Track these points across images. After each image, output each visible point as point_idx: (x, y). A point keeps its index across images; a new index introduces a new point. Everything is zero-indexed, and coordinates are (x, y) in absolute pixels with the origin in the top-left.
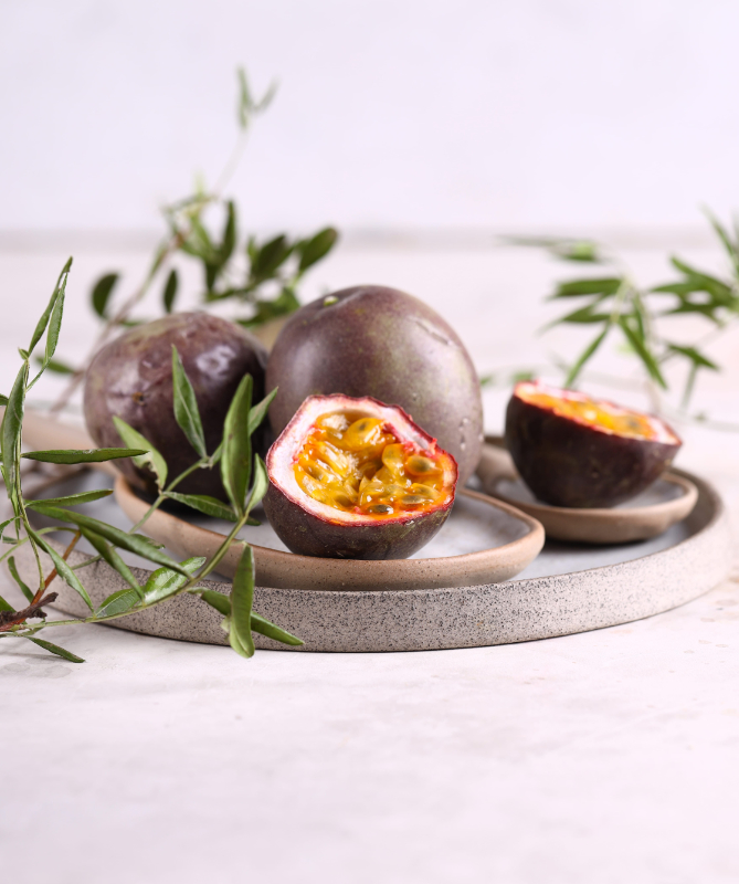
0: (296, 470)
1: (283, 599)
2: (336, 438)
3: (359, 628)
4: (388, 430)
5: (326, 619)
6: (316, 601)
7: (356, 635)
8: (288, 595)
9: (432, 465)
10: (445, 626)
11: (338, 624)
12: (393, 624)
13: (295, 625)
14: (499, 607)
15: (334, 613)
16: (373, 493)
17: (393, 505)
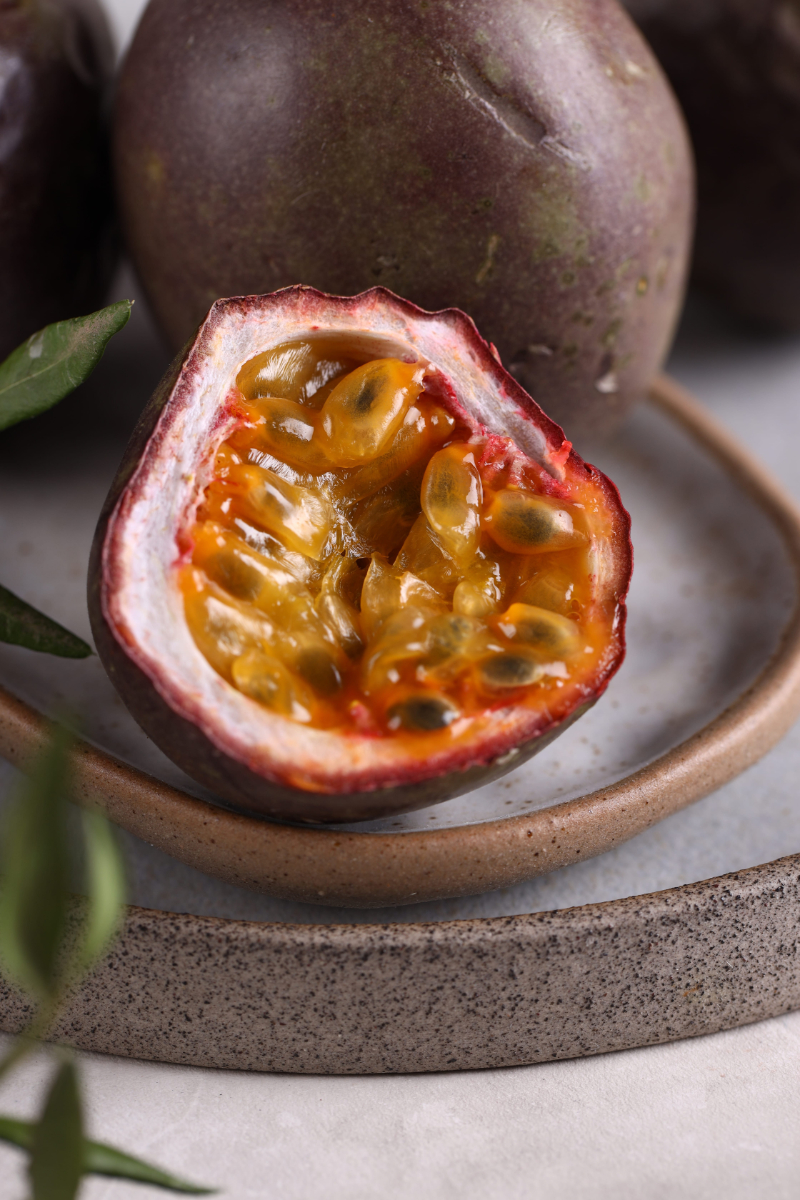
0: (186, 586)
1: (157, 948)
2: (293, 439)
3: (366, 1022)
4: (435, 394)
5: (278, 1004)
6: (248, 958)
7: (357, 1038)
8: (171, 940)
9: (561, 522)
10: (598, 1007)
11: (309, 1015)
12: (457, 1012)
13: (193, 1012)
14: (744, 945)
15: (298, 989)
16: (400, 656)
17: (456, 691)
